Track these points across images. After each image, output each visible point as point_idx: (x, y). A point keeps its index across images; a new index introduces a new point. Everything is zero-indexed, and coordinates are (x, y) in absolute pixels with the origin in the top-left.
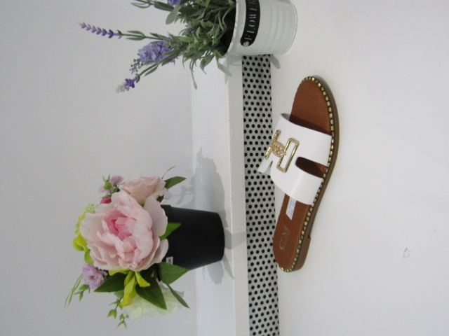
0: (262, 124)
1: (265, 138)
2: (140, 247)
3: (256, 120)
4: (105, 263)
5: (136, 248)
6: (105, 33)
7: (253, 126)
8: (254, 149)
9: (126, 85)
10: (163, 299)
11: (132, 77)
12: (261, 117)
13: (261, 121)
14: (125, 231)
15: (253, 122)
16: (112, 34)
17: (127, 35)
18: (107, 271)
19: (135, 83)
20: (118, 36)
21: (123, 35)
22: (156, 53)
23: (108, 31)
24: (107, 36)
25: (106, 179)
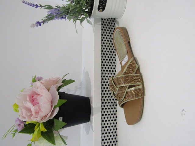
0: (111, 54)
1: (113, 60)
2: (42, 110)
3: (108, 52)
4: (25, 118)
5: (40, 110)
6: (34, 5)
7: (107, 54)
8: (107, 65)
9: (36, 24)
10: (54, 139)
11: (40, 21)
12: (111, 50)
13: (111, 52)
14: (37, 101)
15: (107, 52)
16: (37, 6)
17: (44, 7)
18: (26, 122)
19: (42, 24)
20: (40, 8)
21: (42, 7)
22: (56, 14)
23: (35, 5)
24: (35, 7)
25: (34, 77)
